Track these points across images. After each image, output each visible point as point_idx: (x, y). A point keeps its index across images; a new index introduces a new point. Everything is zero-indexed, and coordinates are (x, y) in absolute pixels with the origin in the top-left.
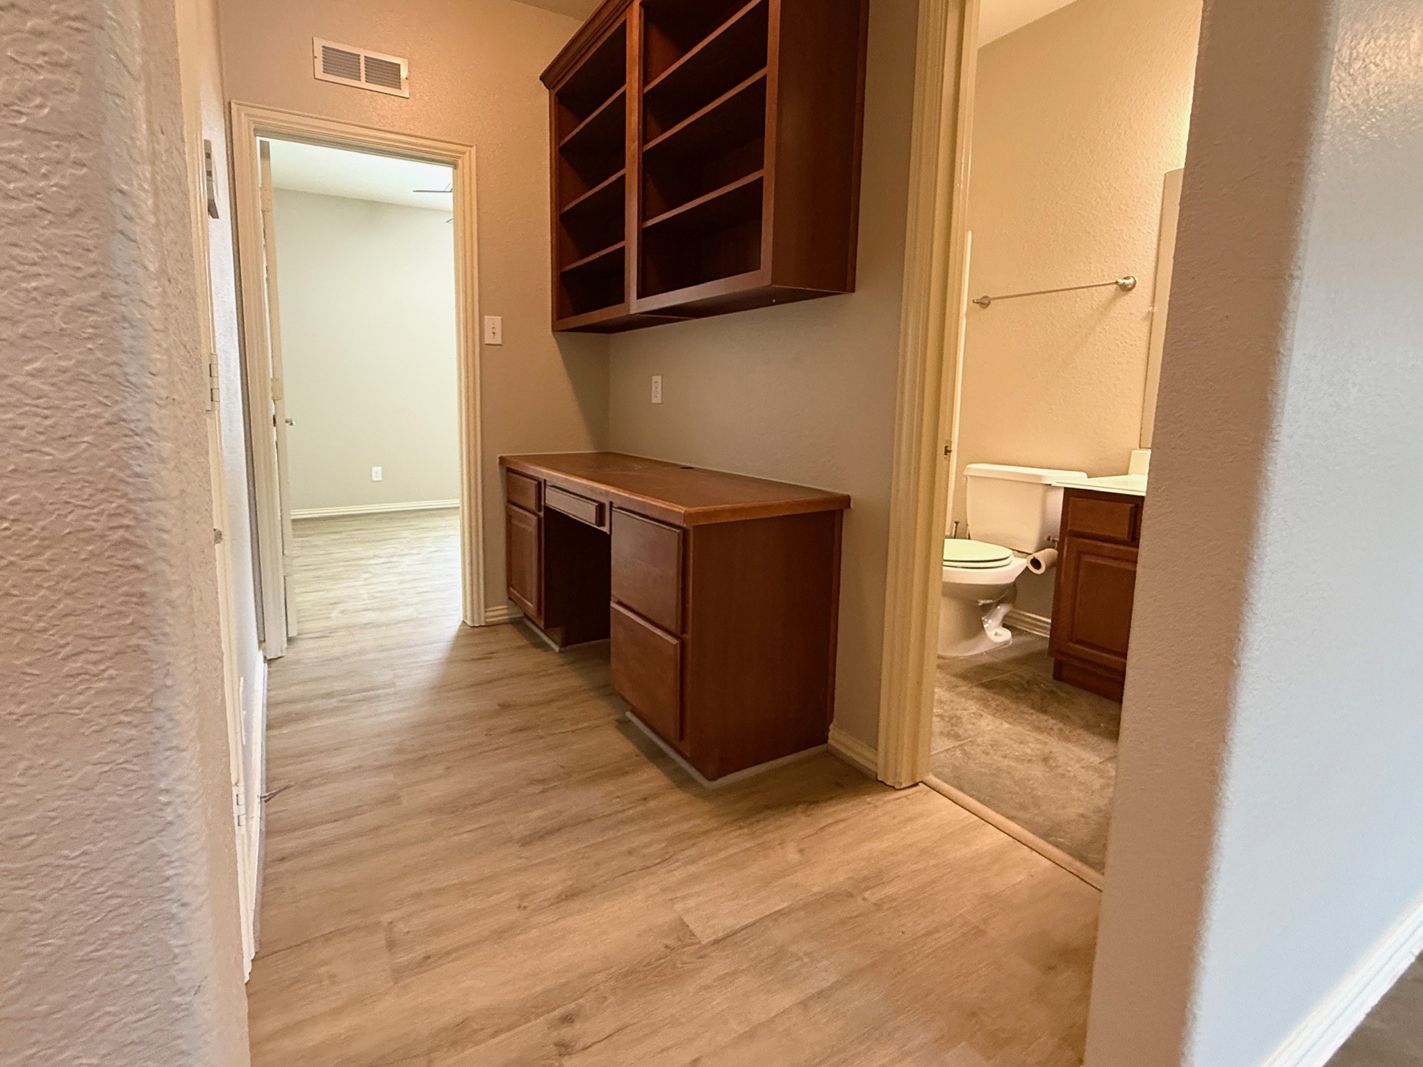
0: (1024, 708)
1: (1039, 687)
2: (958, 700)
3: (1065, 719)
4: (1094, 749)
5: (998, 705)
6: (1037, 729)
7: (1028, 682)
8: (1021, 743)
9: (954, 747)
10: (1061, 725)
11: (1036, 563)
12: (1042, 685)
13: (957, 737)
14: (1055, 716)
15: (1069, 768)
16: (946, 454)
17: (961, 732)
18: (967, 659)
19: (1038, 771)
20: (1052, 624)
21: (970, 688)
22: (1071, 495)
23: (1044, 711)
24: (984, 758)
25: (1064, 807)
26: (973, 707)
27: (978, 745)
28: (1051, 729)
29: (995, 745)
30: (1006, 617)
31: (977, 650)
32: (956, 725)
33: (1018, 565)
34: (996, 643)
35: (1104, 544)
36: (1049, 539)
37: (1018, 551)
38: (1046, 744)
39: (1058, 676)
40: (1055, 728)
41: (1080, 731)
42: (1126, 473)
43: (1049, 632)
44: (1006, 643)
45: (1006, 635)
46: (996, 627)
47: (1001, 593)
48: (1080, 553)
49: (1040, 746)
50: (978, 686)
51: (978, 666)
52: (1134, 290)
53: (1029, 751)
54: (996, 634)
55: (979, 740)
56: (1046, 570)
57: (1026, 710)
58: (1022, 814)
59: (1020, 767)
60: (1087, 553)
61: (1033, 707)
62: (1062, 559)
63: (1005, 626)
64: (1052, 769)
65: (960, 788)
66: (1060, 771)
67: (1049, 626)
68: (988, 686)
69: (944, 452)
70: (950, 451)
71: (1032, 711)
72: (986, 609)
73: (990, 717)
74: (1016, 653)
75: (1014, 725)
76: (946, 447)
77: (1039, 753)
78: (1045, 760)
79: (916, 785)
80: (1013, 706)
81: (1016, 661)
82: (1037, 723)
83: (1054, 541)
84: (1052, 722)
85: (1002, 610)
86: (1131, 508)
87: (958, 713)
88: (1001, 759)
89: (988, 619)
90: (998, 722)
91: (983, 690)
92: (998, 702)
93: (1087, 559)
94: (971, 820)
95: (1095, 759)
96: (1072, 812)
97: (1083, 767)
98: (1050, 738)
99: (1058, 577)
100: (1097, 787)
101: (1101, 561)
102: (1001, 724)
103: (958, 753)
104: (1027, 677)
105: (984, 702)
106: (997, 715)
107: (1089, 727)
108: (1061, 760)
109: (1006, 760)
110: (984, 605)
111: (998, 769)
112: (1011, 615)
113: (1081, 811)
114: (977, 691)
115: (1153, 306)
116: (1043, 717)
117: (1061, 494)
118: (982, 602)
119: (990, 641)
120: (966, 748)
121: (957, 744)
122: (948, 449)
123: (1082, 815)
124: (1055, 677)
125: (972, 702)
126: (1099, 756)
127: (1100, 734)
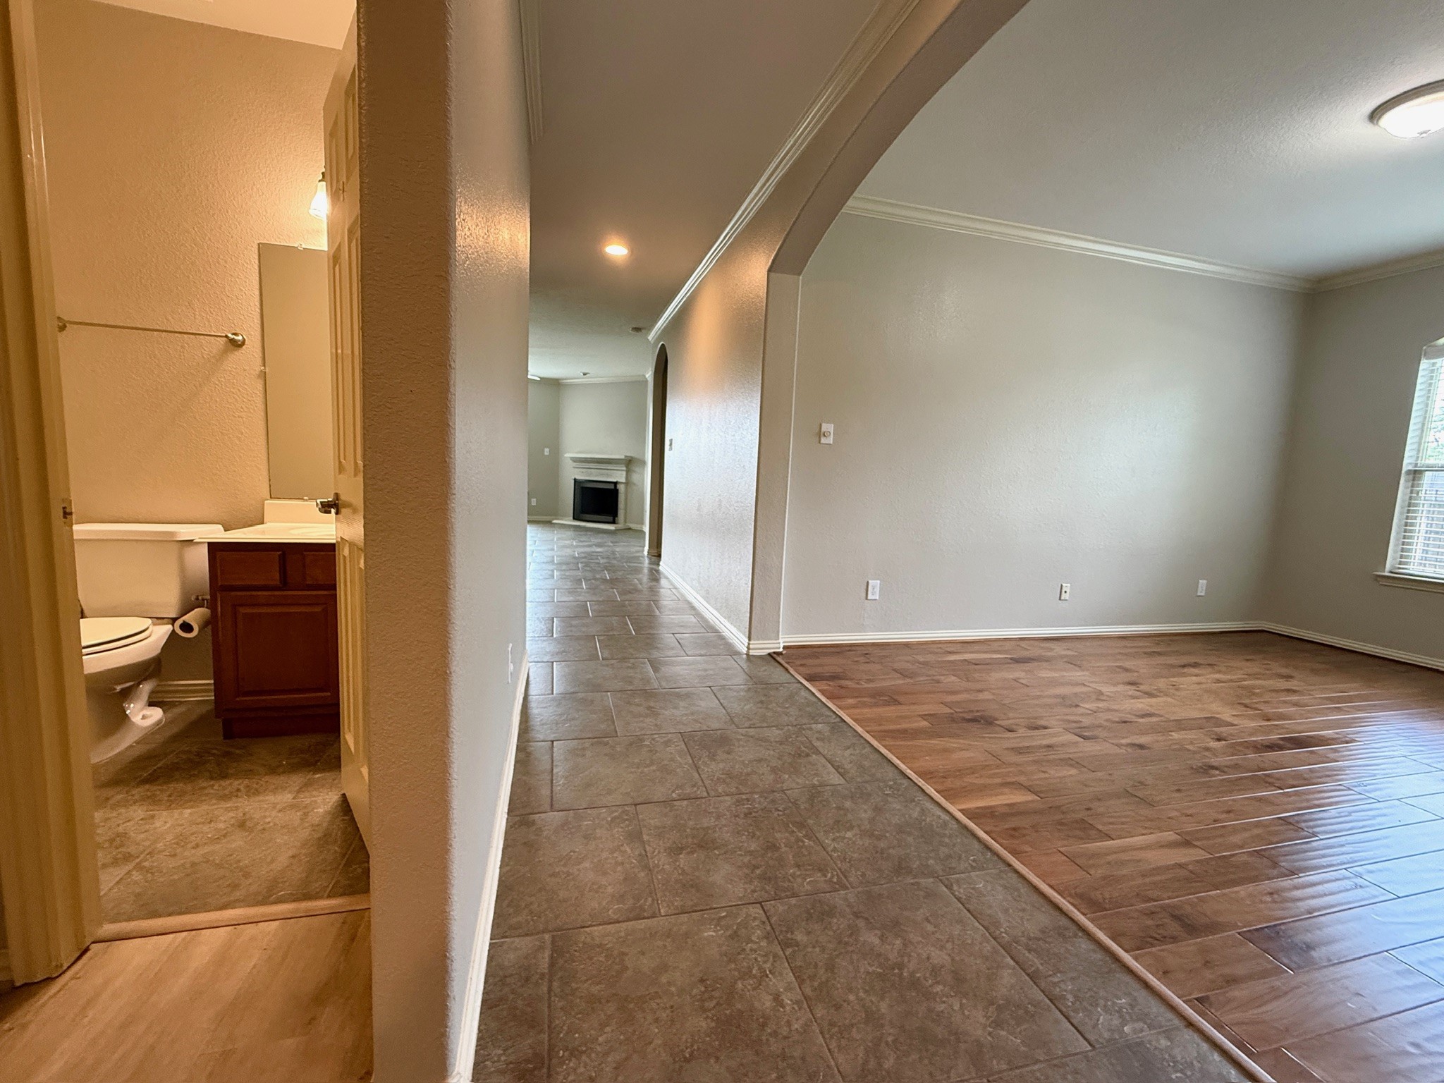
0: (203, 783)
1: (213, 755)
2: (114, 814)
3: (248, 774)
4: (284, 788)
5: (170, 796)
6: (225, 798)
7: (198, 754)
8: (210, 822)
9: (129, 873)
10: (246, 782)
11: (187, 627)
12: (214, 751)
13: (128, 858)
14: (236, 776)
15: (267, 820)
16: (65, 517)
17: (132, 849)
18: (112, 761)
19: (238, 841)
20: (214, 683)
21: (127, 792)
22: (214, 548)
23: (224, 776)
24: (173, 863)
25: (273, 861)
26: (138, 812)
27: (160, 852)
28: (238, 790)
29: (181, 840)
30: (152, 692)
31: (124, 743)
32: (122, 845)
33: (161, 633)
34: (147, 728)
35: (260, 593)
36: (197, 599)
37: (157, 618)
38: (237, 808)
39: (229, 734)
40: (242, 788)
41: (267, 778)
42: (263, 523)
43: (213, 694)
44: (159, 722)
45: (156, 714)
46: (142, 709)
47: (146, 670)
48: (234, 606)
49: (231, 814)
50: (138, 785)
51: (131, 762)
52: (244, 347)
53: (221, 826)
54: (144, 717)
55: (160, 846)
56: (199, 631)
57: (205, 784)
58: (238, 894)
59: (218, 847)
60: (241, 605)
61: (212, 778)
62: (217, 615)
63: (151, 704)
64: (251, 830)
65: (155, 914)
66: (260, 827)
67: (213, 687)
68: (151, 779)
69: (62, 514)
70: (71, 514)
71: (212, 783)
72: (126, 694)
73: (165, 813)
74: (175, 729)
75: (198, 807)
76: (64, 508)
77: (233, 821)
78: (242, 825)
79: (87, 950)
80: (189, 787)
81: (175, 738)
82: (221, 793)
83: (203, 600)
84: (237, 782)
85: (146, 688)
86: (279, 556)
87: (121, 829)
88: (193, 851)
89: (129, 704)
90: (176, 813)
91: (147, 786)
92: (168, 793)
93: (242, 610)
94: (179, 940)
95: (287, 797)
96: (283, 860)
97: (280, 811)
98: (240, 800)
99: (215, 633)
100: (297, 822)
101: (256, 610)
102: (181, 813)
103: (136, 876)
104: (194, 749)
105: (152, 800)
106: (172, 806)
107: (273, 771)
108: (257, 816)
109: (199, 849)
110: (122, 690)
111: (193, 864)
112: (159, 689)
113: (290, 853)
114: (138, 792)
115: (264, 366)
116: (225, 783)
117: (205, 550)
118: (119, 688)
119: (138, 727)
120: (146, 864)
121: (130, 866)
122: (68, 510)
123: (293, 857)
124: (225, 737)
125: (135, 807)
126: (290, 792)
127: (284, 772)
